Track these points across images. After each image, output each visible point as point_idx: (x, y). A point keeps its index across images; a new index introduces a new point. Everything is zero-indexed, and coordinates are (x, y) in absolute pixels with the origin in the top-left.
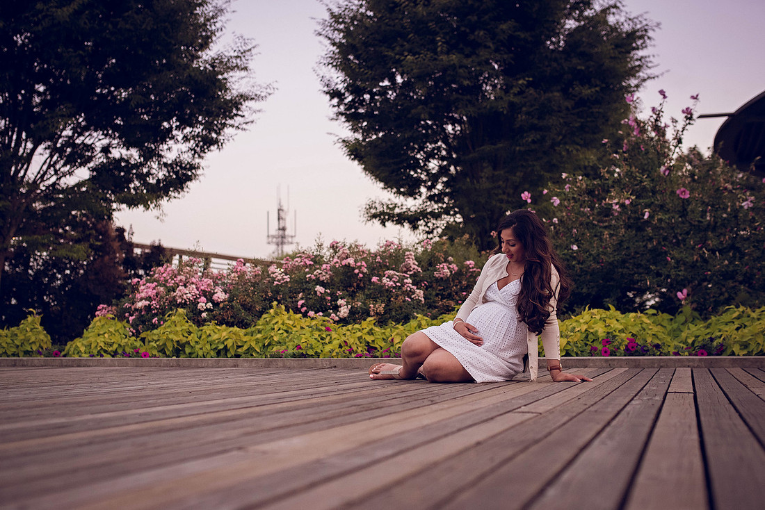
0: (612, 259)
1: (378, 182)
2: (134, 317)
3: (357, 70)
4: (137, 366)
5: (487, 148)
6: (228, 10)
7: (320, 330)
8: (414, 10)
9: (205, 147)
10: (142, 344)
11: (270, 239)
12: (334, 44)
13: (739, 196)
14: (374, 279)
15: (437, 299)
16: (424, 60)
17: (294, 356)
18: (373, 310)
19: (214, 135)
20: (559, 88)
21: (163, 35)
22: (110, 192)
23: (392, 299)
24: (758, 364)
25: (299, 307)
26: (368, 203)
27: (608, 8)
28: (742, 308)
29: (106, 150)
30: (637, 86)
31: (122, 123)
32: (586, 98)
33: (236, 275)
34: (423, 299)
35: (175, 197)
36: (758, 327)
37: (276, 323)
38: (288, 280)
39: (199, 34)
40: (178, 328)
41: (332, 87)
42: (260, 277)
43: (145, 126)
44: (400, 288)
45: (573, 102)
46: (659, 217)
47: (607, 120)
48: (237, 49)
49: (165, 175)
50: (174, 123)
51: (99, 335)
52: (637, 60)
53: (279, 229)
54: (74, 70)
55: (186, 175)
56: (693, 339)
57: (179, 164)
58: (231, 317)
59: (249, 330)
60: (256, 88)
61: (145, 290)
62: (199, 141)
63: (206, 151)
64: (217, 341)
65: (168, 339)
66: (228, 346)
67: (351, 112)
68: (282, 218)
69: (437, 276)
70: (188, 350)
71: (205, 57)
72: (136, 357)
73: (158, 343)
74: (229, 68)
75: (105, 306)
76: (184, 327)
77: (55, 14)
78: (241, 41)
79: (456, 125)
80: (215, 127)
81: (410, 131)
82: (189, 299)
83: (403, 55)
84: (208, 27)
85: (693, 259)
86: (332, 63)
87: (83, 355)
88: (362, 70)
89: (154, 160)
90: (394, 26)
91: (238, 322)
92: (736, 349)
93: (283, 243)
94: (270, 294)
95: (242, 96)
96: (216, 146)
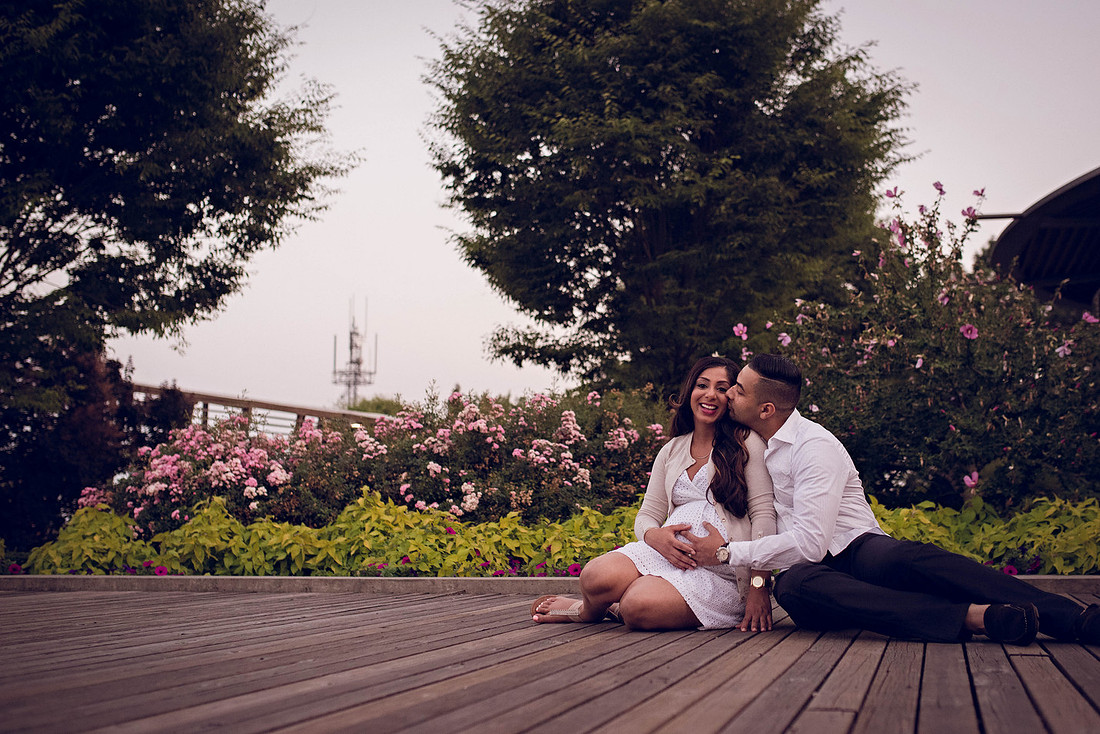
0: (867, 426)
1: (511, 302)
2: (141, 509)
3: (485, 136)
4: (147, 590)
5: (673, 255)
6: (294, 40)
7: (438, 533)
8: (571, 52)
9: (252, 243)
10: (155, 552)
11: (338, 377)
12: (449, 97)
13: (1048, 337)
14: (517, 452)
15: (609, 482)
16: (585, 124)
17: (398, 573)
18: (516, 500)
19: (267, 226)
20: (778, 170)
21: (194, 74)
22: (100, 308)
23: (543, 483)
24: (1093, 587)
25: (402, 494)
26: (496, 331)
27: (847, 61)
28: (1058, 502)
29: (96, 243)
30: (885, 171)
31: (123, 204)
32: (815, 186)
33: (304, 444)
34: (589, 483)
35: (204, 318)
36: (1088, 531)
37: (368, 519)
38: (385, 452)
39: (249, 75)
40: (214, 528)
41: (446, 160)
42: (340, 446)
43: (162, 209)
44: (555, 465)
45: (797, 191)
46: (937, 366)
47: (844, 219)
48: (307, 100)
49: (189, 284)
50: (206, 205)
51: (84, 537)
52: (885, 134)
53: (351, 362)
54: (53, 122)
55: (222, 285)
56: (992, 546)
57: (211, 268)
58: (297, 508)
59: (325, 530)
60: (332, 157)
61: (160, 466)
62: (243, 235)
63: (254, 248)
64: (274, 548)
65: (197, 544)
66: (293, 556)
67: (473, 196)
68: (356, 346)
69: (609, 447)
70: (228, 562)
71: (256, 109)
72: (146, 574)
73: (180, 551)
74: (293, 126)
75: (95, 489)
76: (222, 526)
77: (25, 37)
78: (313, 87)
79: (626, 219)
80: (269, 214)
81: (561, 228)
82: (230, 481)
83: (553, 116)
84: (263, 64)
85: (986, 427)
86: (446, 124)
87: (59, 570)
88: (493, 136)
89: (173, 260)
90: (540, 73)
91: (307, 516)
92: (1058, 564)
93: (356, 383)
94: (356, 473)
95: (311, 169)
96: (269, 242)
